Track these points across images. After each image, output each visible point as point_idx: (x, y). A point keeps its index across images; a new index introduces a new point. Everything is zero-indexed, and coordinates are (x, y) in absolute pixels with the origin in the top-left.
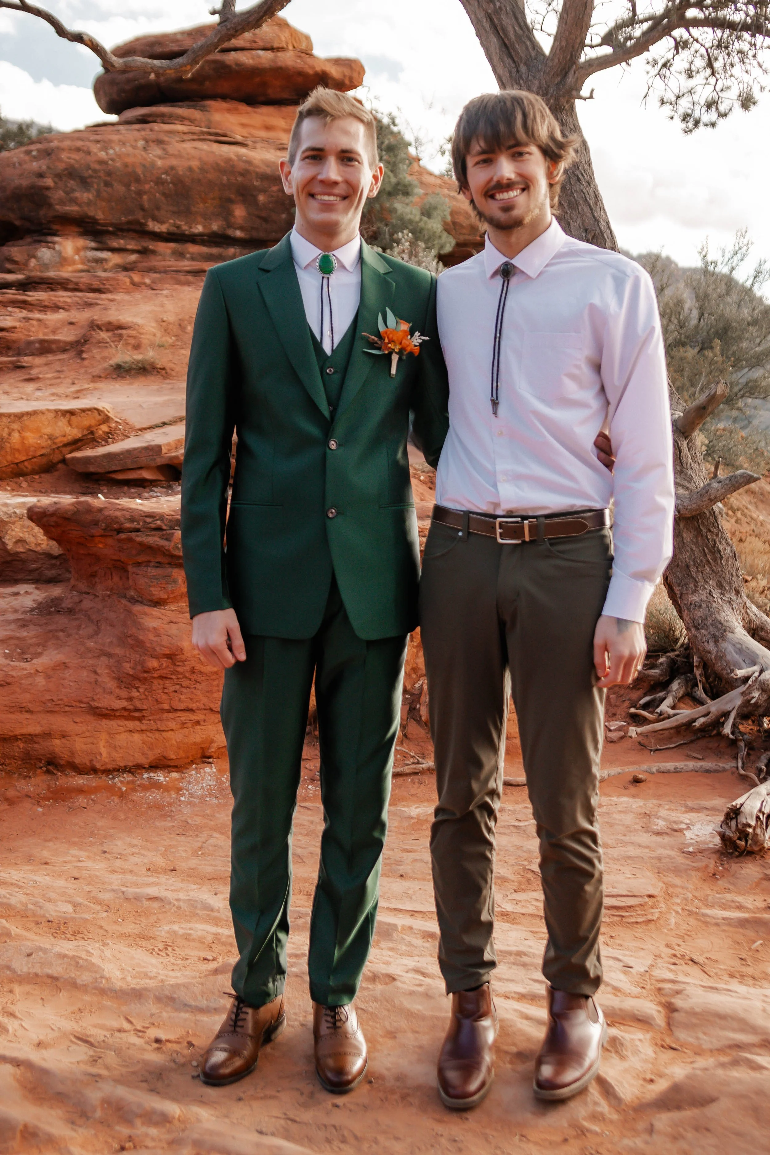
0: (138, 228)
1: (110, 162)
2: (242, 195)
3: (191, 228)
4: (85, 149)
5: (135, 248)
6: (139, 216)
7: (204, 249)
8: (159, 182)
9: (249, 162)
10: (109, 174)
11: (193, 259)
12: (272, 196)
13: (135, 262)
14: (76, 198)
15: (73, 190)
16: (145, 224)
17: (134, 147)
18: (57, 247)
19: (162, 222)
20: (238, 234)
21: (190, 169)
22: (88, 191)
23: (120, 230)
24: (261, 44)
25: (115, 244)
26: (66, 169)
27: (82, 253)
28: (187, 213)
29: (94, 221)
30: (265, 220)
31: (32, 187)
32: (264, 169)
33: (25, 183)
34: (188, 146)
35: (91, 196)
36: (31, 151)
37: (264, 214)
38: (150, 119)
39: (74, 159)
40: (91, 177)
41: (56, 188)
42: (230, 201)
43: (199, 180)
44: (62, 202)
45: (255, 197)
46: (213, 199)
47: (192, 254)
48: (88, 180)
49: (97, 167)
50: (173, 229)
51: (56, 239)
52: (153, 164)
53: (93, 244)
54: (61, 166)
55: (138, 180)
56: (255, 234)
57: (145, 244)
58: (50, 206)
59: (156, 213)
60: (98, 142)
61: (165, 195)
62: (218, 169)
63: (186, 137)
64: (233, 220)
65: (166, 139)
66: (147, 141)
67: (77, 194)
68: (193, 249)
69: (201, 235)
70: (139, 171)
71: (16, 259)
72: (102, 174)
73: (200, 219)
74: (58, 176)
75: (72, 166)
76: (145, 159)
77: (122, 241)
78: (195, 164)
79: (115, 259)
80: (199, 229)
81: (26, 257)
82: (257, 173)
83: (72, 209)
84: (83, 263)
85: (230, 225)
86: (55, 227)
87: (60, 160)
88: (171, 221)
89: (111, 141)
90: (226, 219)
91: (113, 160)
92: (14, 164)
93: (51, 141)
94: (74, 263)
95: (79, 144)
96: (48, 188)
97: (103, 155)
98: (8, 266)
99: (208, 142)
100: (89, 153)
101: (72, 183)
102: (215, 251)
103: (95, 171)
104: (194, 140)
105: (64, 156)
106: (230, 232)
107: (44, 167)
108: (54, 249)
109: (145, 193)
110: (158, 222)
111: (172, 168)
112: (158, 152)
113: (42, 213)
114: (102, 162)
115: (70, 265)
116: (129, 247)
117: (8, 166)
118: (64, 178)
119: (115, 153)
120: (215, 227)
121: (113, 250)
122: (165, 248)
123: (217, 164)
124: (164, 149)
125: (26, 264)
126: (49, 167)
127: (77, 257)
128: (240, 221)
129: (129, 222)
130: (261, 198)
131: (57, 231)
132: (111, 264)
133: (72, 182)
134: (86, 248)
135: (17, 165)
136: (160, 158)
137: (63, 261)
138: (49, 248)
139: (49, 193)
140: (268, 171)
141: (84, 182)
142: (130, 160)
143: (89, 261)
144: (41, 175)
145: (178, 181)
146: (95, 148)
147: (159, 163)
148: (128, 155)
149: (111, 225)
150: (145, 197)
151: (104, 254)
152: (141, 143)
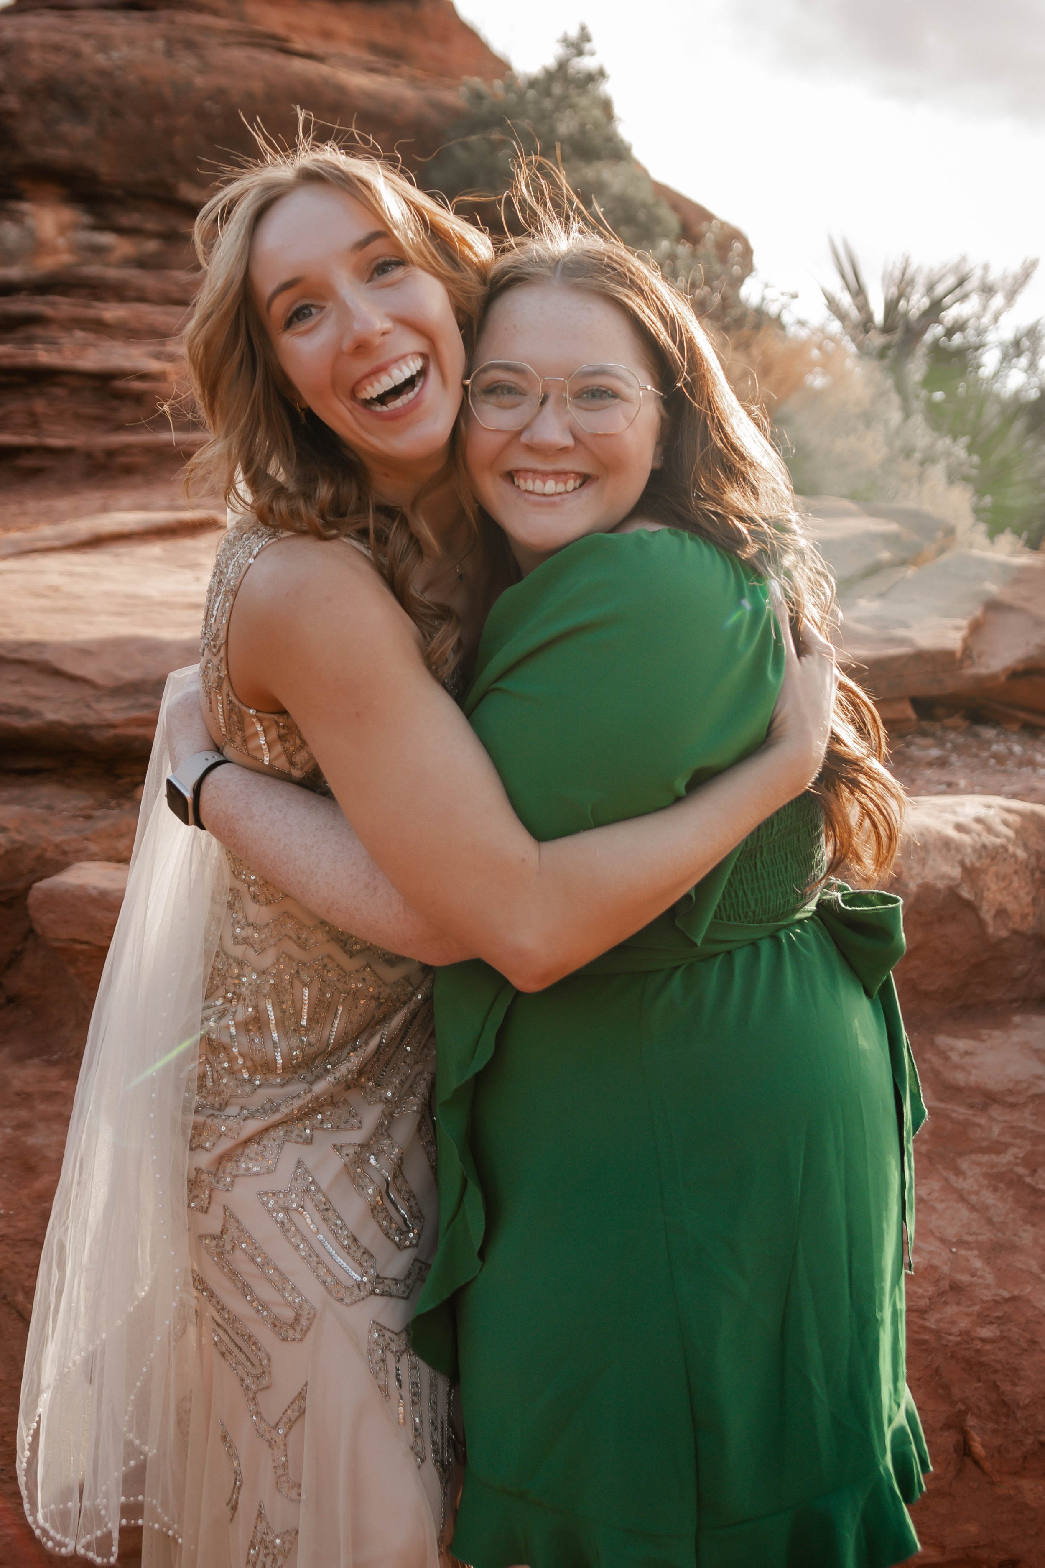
0: (162, 194)
1: (117, 73)
4: (70, 46)
5: (157, 229)
6: (168, 172)
8: (200, 114)
9: (341, 89)
10: (117, 94)
13: (156, 255)
14: (64, 134)
15: (57, 121)
16: (174, 189)
17: (150, 50)
18: (27, 221)
19: (202, 185)
21: (250, 95)
22: (84, 122)
23: (134, 196)
25: (125, 221)
26: (40, 82)
27: (70, 235)
29: (93, 178)
34: (239, 56)
35: (89, 133)
39: (55, 65)
40: (87, 98)
41: (26, 115)
43: (264, 114)
44: (39, 141)
48: (83, 104)
49: (96, 81)
51: (25, 206)
52: (188, 82)
53: (87, 219)
54: (32, 76)
55: (165, 108)
57: (173, 224)
58: (16, 145)
59: (194, 169)
60: (87, 36)
61: (208, 136)
63: (231, 39)
65: (199, 40)
66: (169, 41)
67: (65, 128)
70: (167, 92)
72: (105, 94)
74: (29, 93)
75: (52, 77)
76: (173, 73)
77: (137, 217)
78: (257, 87)
79: (123, 247)
83: (57, 154)
84: (71, 251)
86: (23, 184)
87: (28, 65)
89: (109, 37)
91: (121, 69)
94: (55, 251)
96: (10, 114)
97: (101, 59)
99: (265, 50)
100: (77, 54)
101: (54, 108)
103: (93, 88)
104: (243, 44)
105: (35, 57)
108: (22, 224)
109: (178, 131)
111: (222, 91)
112: (192, 61)
114: (103, 73)
115: (49, 256)
116: (147, 227)
118: (40, 98)
119: (123, 58)
121: (121, 231)
124: (201, 58)
126: (8, 77)
127: (61, 241)
129: (149, 183)
131: (26, 191)
132: (117, 255)
133: (54, 105)
134: (76, 226)
136: (198, 72)
137: (38, 247)
138: (13, 221)
139: (12, 123)
141: (76, 107)
142: (148, 72)
143: (81, 249)
145: (231, 114)
146: (87, 47)
147: (199, 81)
148: (144, 63)
149: (120, 185)
150: (178, 140)
151: (106, 239)
152: (159, 44)
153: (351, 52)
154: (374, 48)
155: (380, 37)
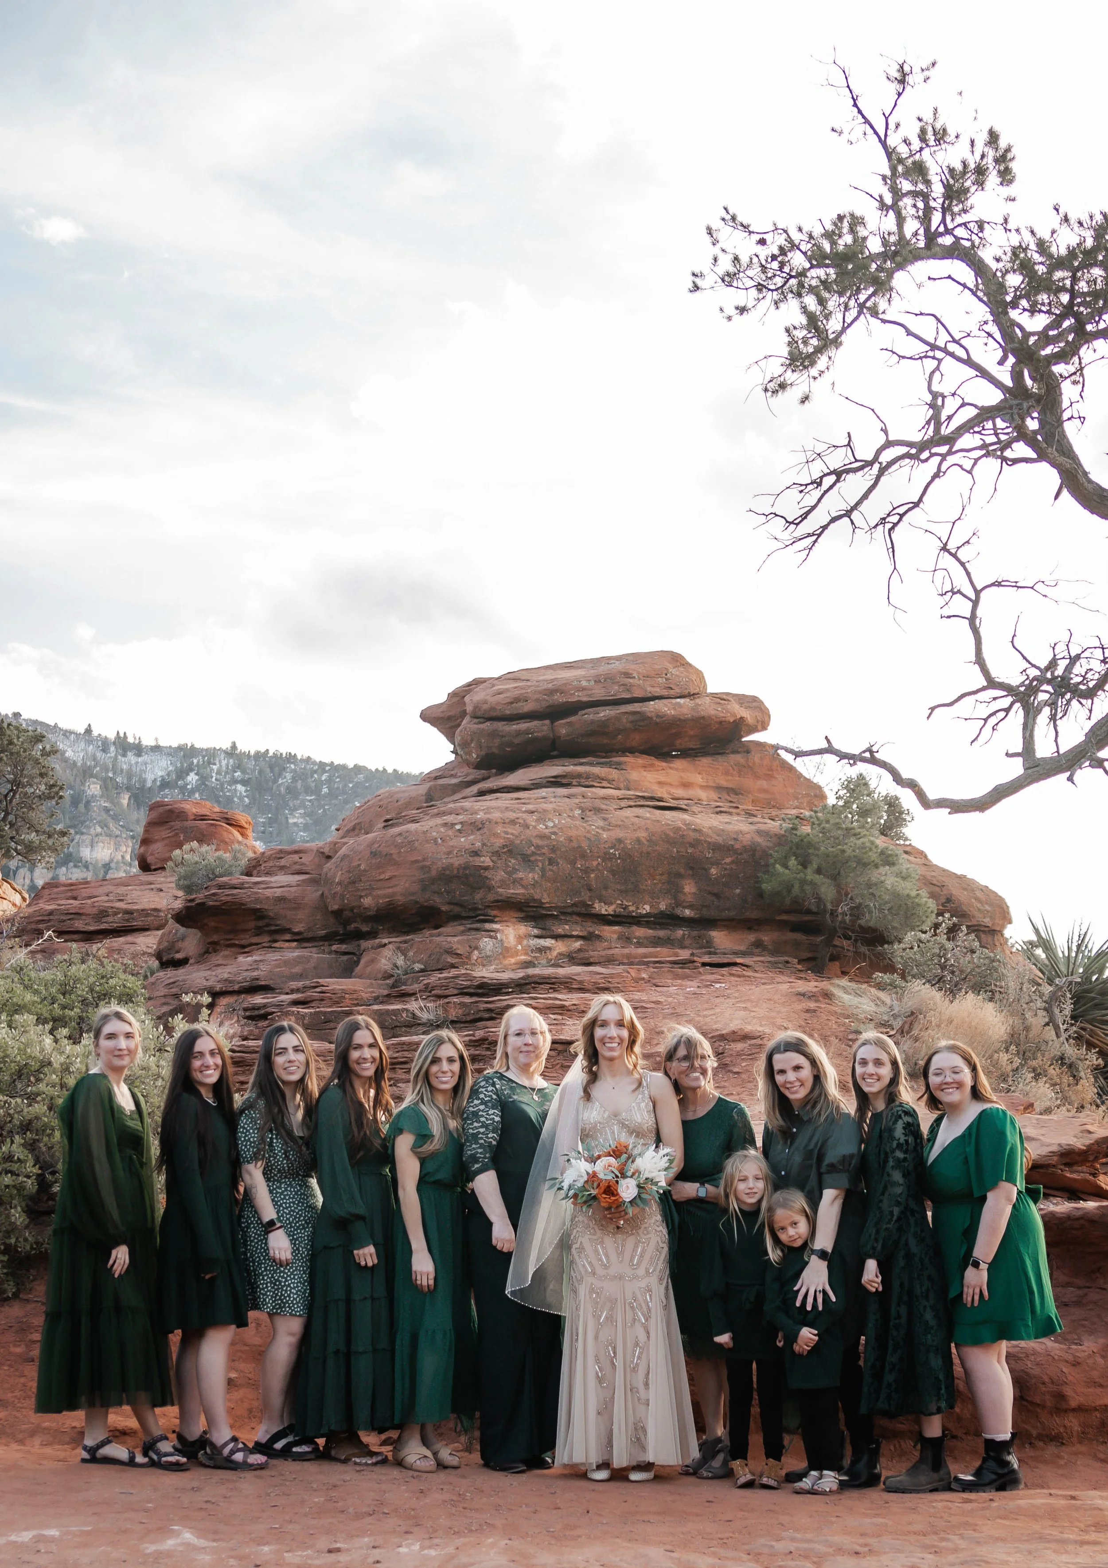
0: (583, 910)
1: (553, 837)
2: (692, 868)
3: (638, 908)
4: (521, 821)
5: (581, 934)
6: (585, 896)
7: (650, 932)
8: (607, 857)
9: (698, 831)
10: (553, 850)
11: (639, 944)
12: (726, 869)
13: (580, 950)
14: (521, 879)
15: (515, 870)
16: (591, 906)
17: (572, 818)
18: (498, 935)
19: (611, 904)
20: (687, 912)
21: (638, 840)
22: (532, 870)
23: (566, 913)
24: (678, 691)
25: (560, 931)
26: (504, 846)
27: (525, 942)
28: (634, 891)
29: (540, 905)
30: (715, 895)
31: (466, 867)
32: (715, 838)
33: (457, 862)
34: (628, 812)
35: (536, 876)
36: (453, 825)
37: (716, 891)
38: (564, 781)
39: (512, 834)
40: (534, 854)
41: (495, 868)
42: (679, 876)
43: (648, 853)
44: (503, 884)
45: (707, 870)
46: (661, 875)
47: (639, 938)
48: (532, 859)
49: (540, 843)
50: (620, 910)
51: (496, 926)
52: (598, 835)
53: (536, 931)
54: (498, 843)
55: (583, 856)
56: (706, 913)
57: (591, 930)
58: (490, 888)
59: (604, 892)
60: (532, 812)
61: (613, 872)
62: (667, 840)
63: (624, 803)
64: (681, 897)
65: (604, 807)
66: (584, 810)
67: (521, 875)
68: (640, 932)
69: (647, 915)
70: (585, 845)
71: (459, 952)
72: (545, 850)
73: (647, 898)
74: (497, 853)
75: (512, 842)
76: (589, 832)
77: (567, 927)
78: (642, 835)
79: (559, 947)
80: (647, 908)
81: (468, 948)
82: (709, 843)
83: (516, 891)
84: (526, 954)
85: (678, 904)
86: (493, 913)
87: (495, 835)
88: (619, 902)
89: (545, 811)
90: (675, 897)
91: (555, 833)
92: (435, 840)
93: (476, 813)
94: (517, 954)
95: (512, 815)
96: (486, 868)
97: (542, 828)
98: (451, 960)
99: (648, 809)
100: (527, 826)
102: (661, 933)
103: (538, 847)
104: (631, 807)
105: (499, 830)
106: (678, 911)
107: (478, 844)
108: (496, 938)
109: (593, 870)
110: (605, 904)
111: (620, 841)
112: (601, 823)
113: (478, 897)
114: (542, 837)
115: (512, 957)
116: (574, 933)
117: (427, 841)
118: (504, 857)
119: (555, 826)
120: (663, 906)
121: (556, 937)
122: (611, 932)
123: (667, 835)
124: (605, 819)
125: (469, 957)
126: (484, 845)
127: (520, 947)
128: (689, 898)
129: (574, 905)
130: (713, 871)
131: (495, 916)
132: (555, 953)
133: (513, 861)
134: (528, 936)
135: (440, 841)
136: (603, 829)
137: (506, 951)
138: (491, 937)
139: (486, 874)
140: (720, 840)
141: (526, 859)
142: (573, 833)
143: (532, 951)
144: (476, 853)
145: (627, 855)
146: (531, 820)
147: (604, 835)
148: (570, 828)
149: (556, 908)
150: (592, 875)
151: (548, 942)
152: (578, 812)
153: (703, 795)
154: (719, 788)
155: (723, 781)
